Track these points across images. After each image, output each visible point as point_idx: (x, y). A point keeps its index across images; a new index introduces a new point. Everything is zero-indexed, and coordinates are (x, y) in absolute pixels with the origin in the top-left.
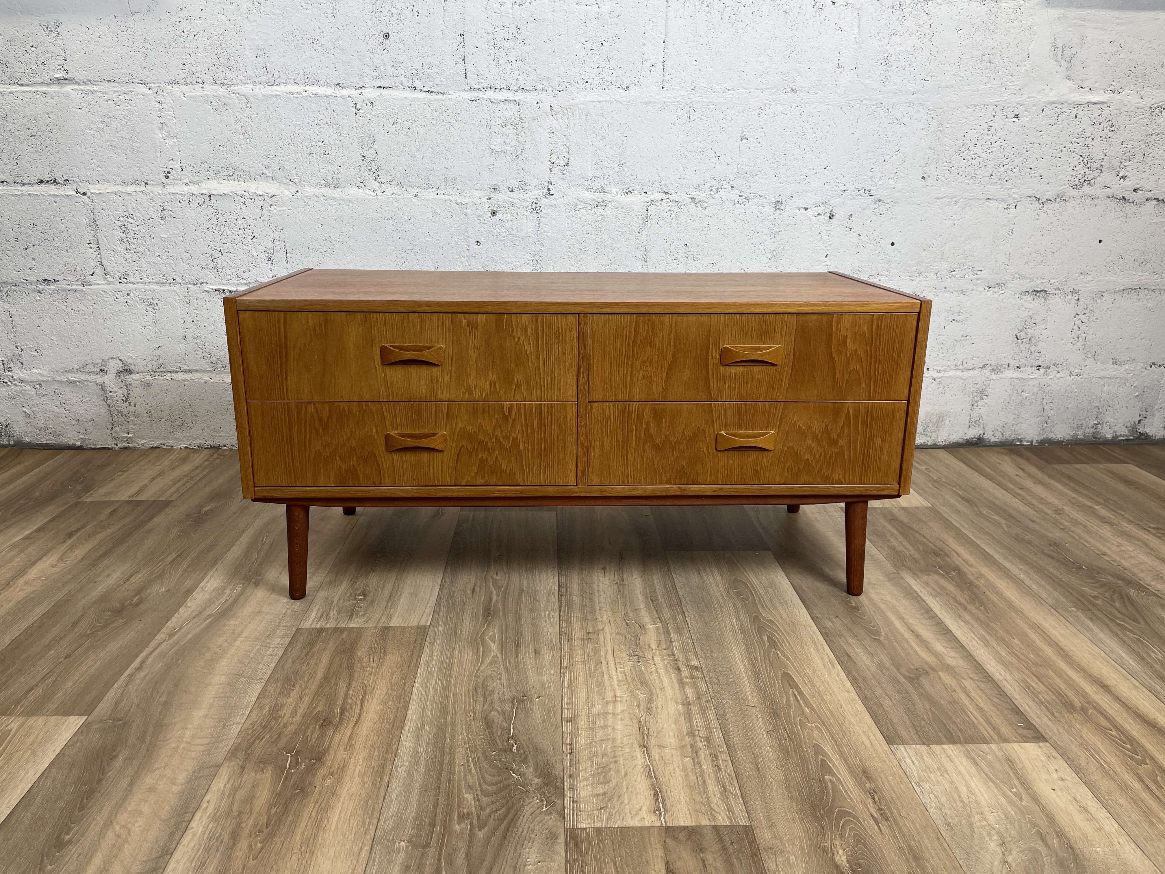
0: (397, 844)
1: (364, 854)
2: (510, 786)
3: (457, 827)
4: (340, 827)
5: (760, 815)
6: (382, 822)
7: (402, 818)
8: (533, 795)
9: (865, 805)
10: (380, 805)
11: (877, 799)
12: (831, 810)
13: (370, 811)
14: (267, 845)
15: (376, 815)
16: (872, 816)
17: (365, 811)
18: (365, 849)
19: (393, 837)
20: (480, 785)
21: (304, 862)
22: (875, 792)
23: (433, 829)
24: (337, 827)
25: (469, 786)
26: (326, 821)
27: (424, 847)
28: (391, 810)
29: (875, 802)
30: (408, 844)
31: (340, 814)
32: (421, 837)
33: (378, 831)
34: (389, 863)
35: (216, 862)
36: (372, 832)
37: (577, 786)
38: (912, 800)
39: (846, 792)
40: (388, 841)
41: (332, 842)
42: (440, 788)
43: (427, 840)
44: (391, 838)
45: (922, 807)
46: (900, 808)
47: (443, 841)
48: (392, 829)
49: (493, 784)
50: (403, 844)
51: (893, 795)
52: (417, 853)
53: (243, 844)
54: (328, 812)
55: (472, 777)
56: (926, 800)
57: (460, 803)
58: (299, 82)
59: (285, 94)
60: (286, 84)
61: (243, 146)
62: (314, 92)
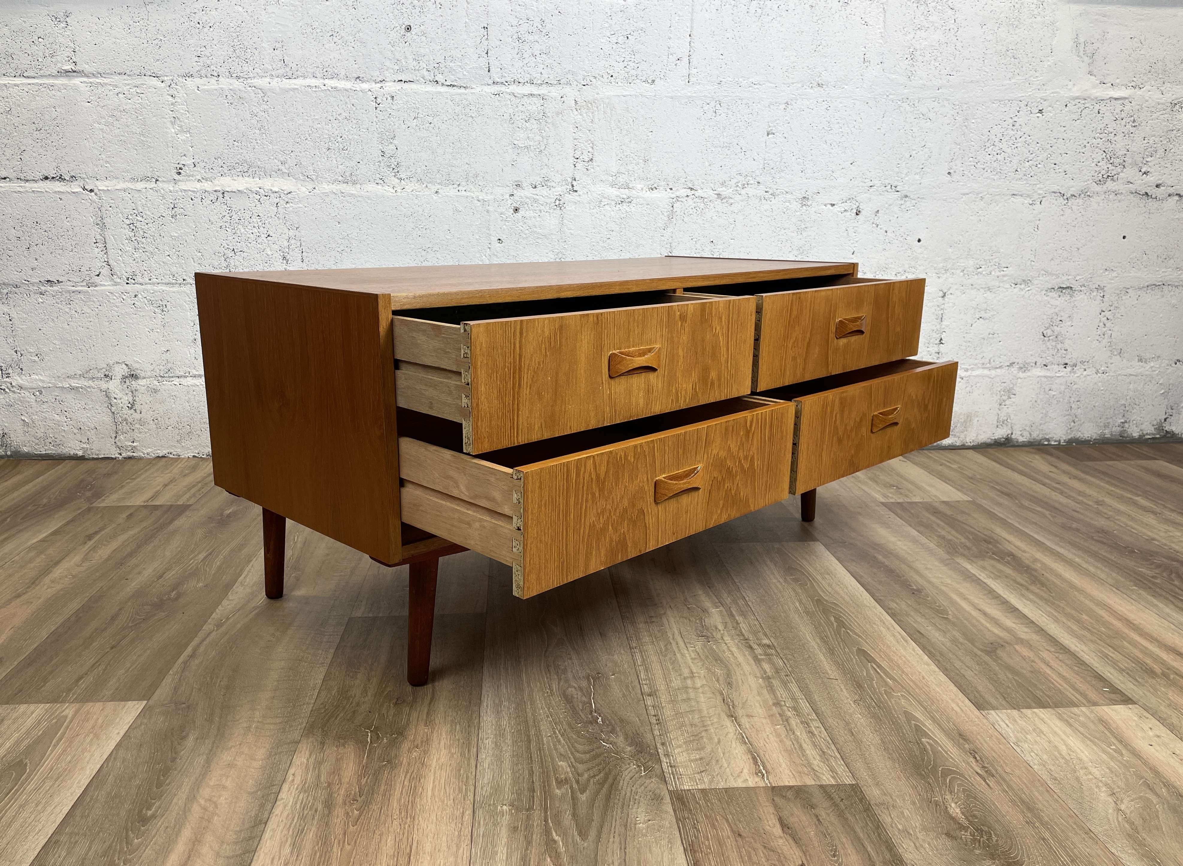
0: (499, 808)
1: (468, 817)
2: (603, 753)
3: (558, 792)
4: (436, 793)
5: (864, 774)
6: (479, 789)
7: (498, 785)
8: (629, 761)
9: (968, 763)
10: (474, 773)
11: (978, 758)
12: (935, 768)
13: (465, 780)
14: (365, 812)
15: (471, 782)
16: (977, 773)
17: (459, 779)
18: (467, 812)
19: (494, 801)
20: (572, 753)
21: (407, 826)
22: (976, 752)
23: (533, 794)
24: (433, 794)
25: (561, 754)
26: (421, 789)
27: (527, 810)
28: (486, 778)
29: (977, 761)
30: (510, 808)
31: (433, 783)
32: (522, 801)
33: (476, 797)
34: (495, 825)
35: (314, 829)
36: (471, 797)
37: (671, 752)
38: (1014, 758)
39: (946, 753)
40: (489, 805)
41: (432, 808)
42: (531, 757)
43: (529, 803)
44: (492, 802)
45: (1025, 764)
46: (1004, 765)
47: (546, 804)
48: (491, 795)
49: (585, 753)
50: (505, 807)
51: (994, 754)
52: (523, 815)
53: (339, 812)
54: (421, 781)
55: (563, 747)
56: (1028, 758)
57: (555, 770)
58: (318, 75)
59: (303, 88)
60: (305, 77)
61: (258, 141)
62: (333, 86)
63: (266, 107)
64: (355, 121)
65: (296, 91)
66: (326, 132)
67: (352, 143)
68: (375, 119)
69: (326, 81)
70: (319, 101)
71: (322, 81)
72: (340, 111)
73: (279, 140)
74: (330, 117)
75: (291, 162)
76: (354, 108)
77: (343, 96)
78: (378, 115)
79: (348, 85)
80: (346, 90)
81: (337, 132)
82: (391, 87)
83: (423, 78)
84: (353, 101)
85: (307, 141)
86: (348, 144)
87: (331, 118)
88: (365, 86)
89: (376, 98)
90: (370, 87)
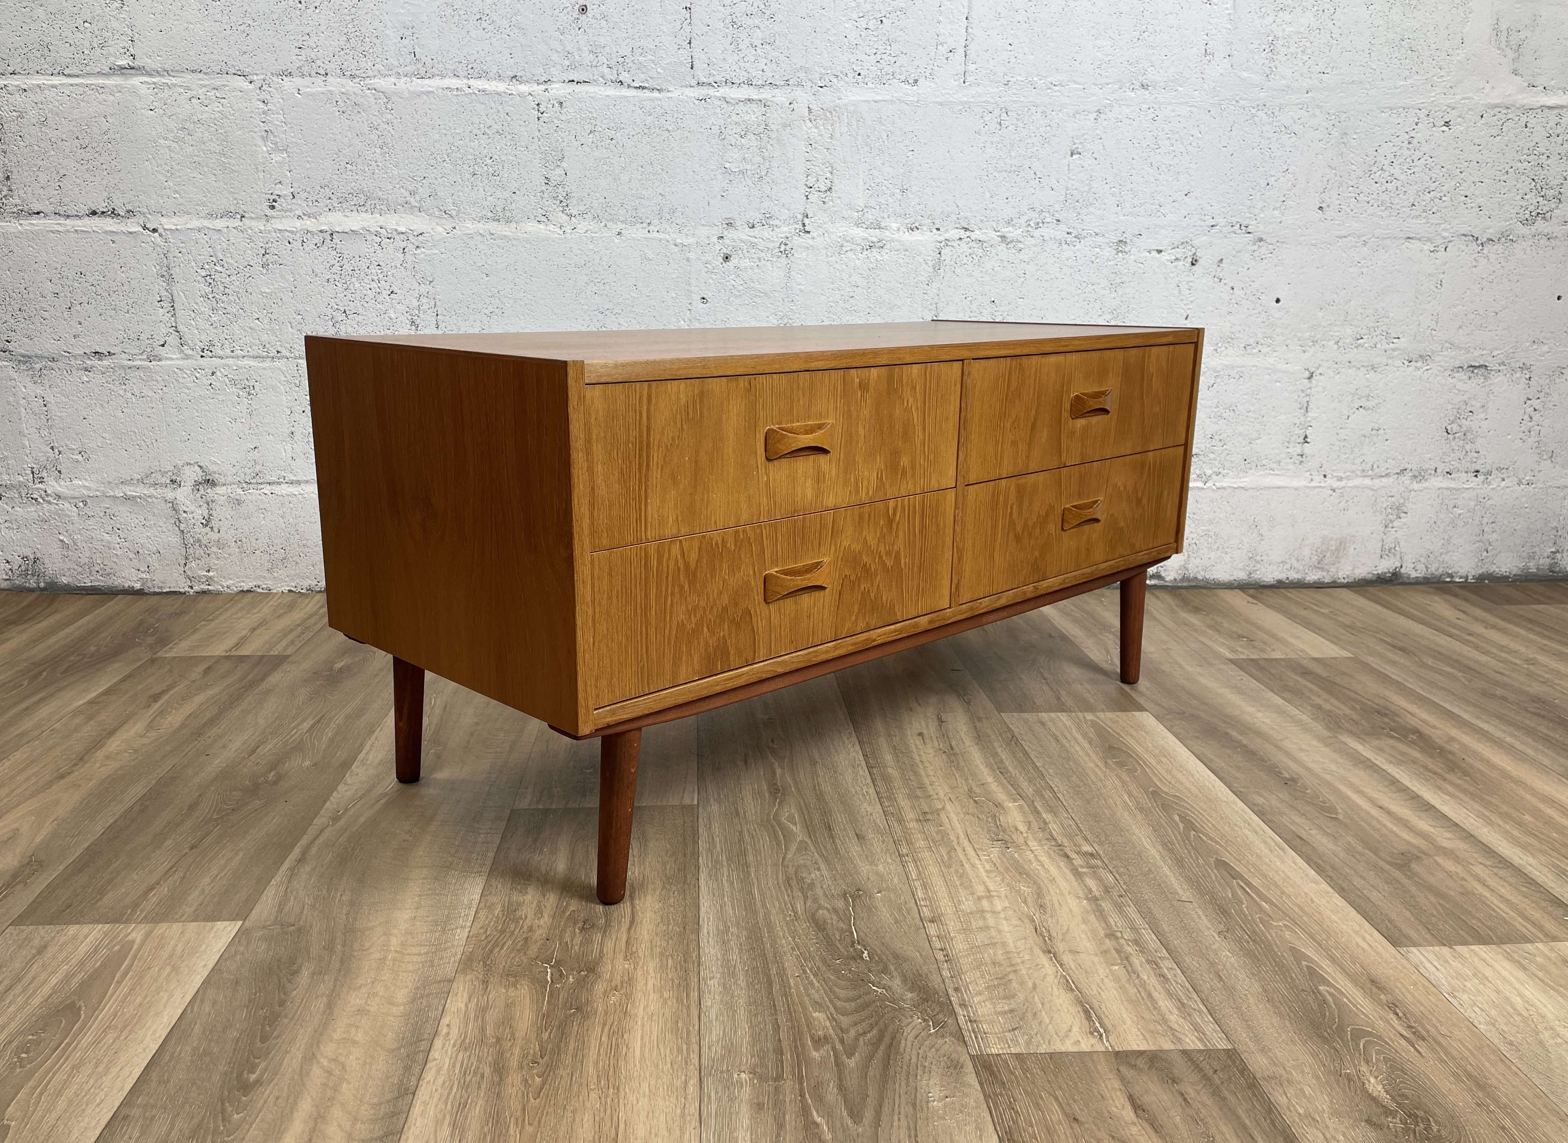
5: (1242, 1035)
9: (1387, 1021)
11: (1401, 1014)
12: (1341, 1028)
16: (1401, 1035)
22: (1396, 1006)
29: (1400, 1018)
39: (1355, 1006)
45: (1466, 1022)
46: (1438, 1025)
51: (1422, 1009)
56: (1469, 1014)
58: (461, 74)
59: (440, 91)
60: (443, 77)
61: (380, 164)
62: (481, 88)
63: (389, 116)
64: (509, 137)
65: (431, 95)
66: (471, 151)
67: (506, 166)
68: (537, 134)
69: (472, 82)
70: (462, 109)
71: (466, 81)
72: (489, 122)
73: (407, 162)
74: (476, 131)
75: (423, 192)
76: (509, 119)
77: (495, 102)
78: (540, 128)
79: (501, 87)
80: (498, 94)
81: (485, 152)
82: (558, 90)
83: (602, 77)
84: (507, 109)
85: (445, 164)
86: (501, 168)
87: (478, 132)
88: (524, 88)
89: (538, 105)
90: (531, 89)
